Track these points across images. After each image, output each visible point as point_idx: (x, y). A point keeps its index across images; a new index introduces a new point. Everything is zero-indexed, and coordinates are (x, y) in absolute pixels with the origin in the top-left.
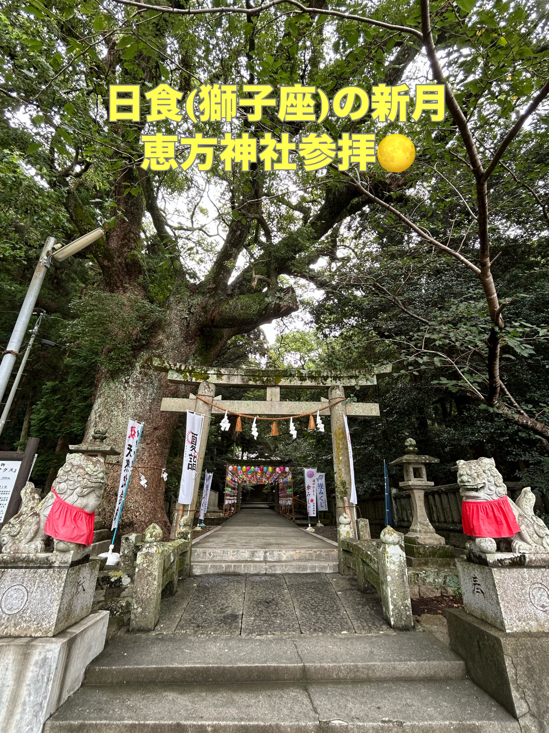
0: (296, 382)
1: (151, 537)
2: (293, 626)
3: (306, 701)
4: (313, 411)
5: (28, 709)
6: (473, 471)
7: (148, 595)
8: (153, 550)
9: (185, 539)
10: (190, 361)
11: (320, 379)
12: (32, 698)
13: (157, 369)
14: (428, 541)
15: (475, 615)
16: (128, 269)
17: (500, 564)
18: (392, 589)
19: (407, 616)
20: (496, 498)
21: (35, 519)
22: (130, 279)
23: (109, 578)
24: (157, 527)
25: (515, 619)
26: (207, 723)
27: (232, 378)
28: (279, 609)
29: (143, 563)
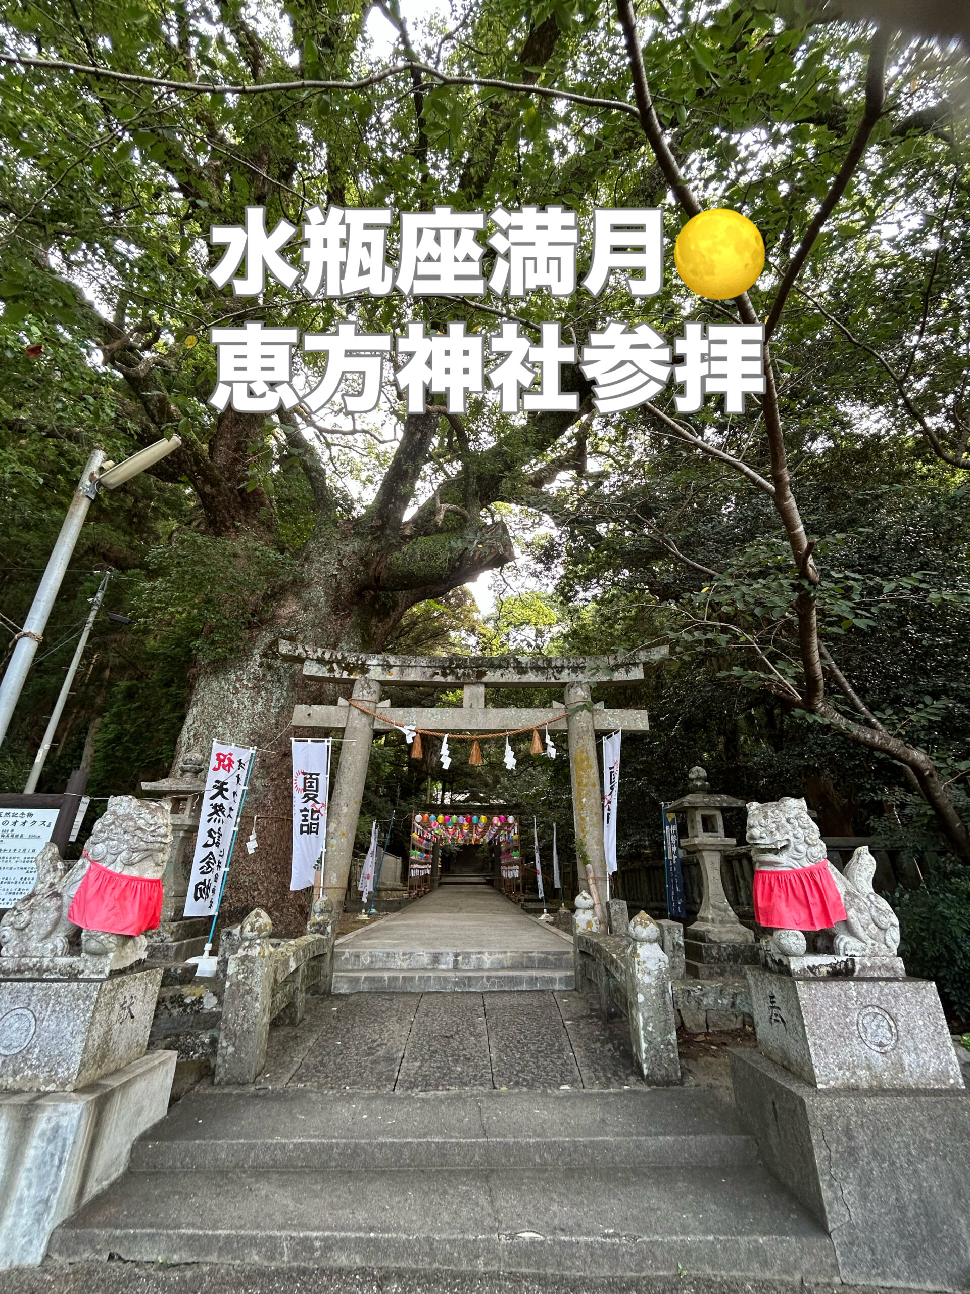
0: (512, 677)
1: (252, 930)
2: (482, 1076)
3: (483, 1200)
4: (539, 723)
5: (26, 1210)
6: (770, 821)
7: (245, 1026)
8: (255, 952)
9: (322, 933)
10: (343, 644)
11: (550, 671)
12: (33, 1192)
13: (286, 658)
14: (725, 937)
15: (774, 1058)
16: (242, 498)
17: (811, 975)
18: (646, 1015)
19: (671, 1060)
20: (807, 865)
21: (55, 902)
22: (246, 515)
23: (182, 996)
24: (263, 914)
25: (832, 1066)
26: (315, 1234)
27: (407, 671)
28: (464, 1049)
29: (238, 973)
